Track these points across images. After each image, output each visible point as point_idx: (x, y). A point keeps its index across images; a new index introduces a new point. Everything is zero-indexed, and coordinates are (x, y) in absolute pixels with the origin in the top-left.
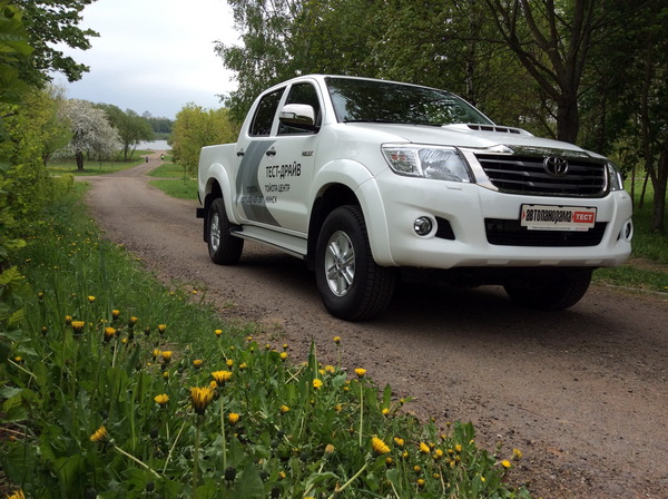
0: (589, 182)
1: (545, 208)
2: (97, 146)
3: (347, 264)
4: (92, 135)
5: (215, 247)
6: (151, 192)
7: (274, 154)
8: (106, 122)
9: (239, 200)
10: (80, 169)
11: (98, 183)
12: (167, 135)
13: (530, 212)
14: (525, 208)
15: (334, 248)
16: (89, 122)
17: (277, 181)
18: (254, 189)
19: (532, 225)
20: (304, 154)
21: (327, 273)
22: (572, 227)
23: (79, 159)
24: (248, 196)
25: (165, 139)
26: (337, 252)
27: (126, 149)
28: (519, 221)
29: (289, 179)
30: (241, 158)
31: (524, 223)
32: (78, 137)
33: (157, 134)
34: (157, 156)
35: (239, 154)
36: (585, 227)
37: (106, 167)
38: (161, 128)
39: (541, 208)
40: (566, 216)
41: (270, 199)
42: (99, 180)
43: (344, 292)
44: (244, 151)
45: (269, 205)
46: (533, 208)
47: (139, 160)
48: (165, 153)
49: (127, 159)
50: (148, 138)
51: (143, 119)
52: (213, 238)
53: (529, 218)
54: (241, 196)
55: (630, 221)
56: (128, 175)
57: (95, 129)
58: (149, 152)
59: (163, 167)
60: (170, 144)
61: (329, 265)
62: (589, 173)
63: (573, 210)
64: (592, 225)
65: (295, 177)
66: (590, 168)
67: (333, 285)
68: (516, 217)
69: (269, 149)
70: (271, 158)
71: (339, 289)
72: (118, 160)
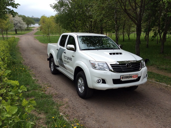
0: (137, 67)
1: (126, 76)
2: (20, 27)
3: (83, 86)
4: (19, 24)
5: (52, 70)
6: (35, 40)
7: (65, 53)
8: (22, 21)
9: (58, 61)
10: (16, 34)
11: (21, 38)
12: (38, 22)
13: (123, 77)
14: (122, 76)
15: (80, 81)
16: (18, 21)
17: (66, 60)
18: (61, 59)
19: (123, 80)
20: (72, 56)
21: (78, 86)
22: (133, 79)
23: (16, 31)
24: (60, 60)
25: (38, 23)
26: (80, 82)
27: (28, 27)
28: (120, 79)
29: (69, 60)
30: (58, 51)
31: (121, 80)
32: (15, 25)
33: (35, 22)
34: (36, 28)
35: (57, 50)
36: (135, 78)
37: (23, 32)
38: (37, 20)
39: (125, 76)
40: (131, 77)
41: (65, 63)
42: (21, 37)
43: (82, 92)
44: (58, 49)
45: (65, 65)
46: (123, 76)
47: (31, 30)
48: (38, 28)
49: (28, 29)
50: (34, 24)
51: (32, 18)
52: (52, 67)
53: (123, 78)
54: (58, 60)
55: (147, 74)
56: (29, 35)
57: (19, 23)
58: (34, 27)
59: (38, 32)
60: (39, 25)
61: (79, 84)
62: (137, 65)
63: (133, 75)
64: (137, 78)
65: (70, 61)
66: (137, 64)
67: (80, 89)
68: (119, 78)
69: (64, 51)
70: (65, 54)
71: (81, 91)
72: (26, 30)
